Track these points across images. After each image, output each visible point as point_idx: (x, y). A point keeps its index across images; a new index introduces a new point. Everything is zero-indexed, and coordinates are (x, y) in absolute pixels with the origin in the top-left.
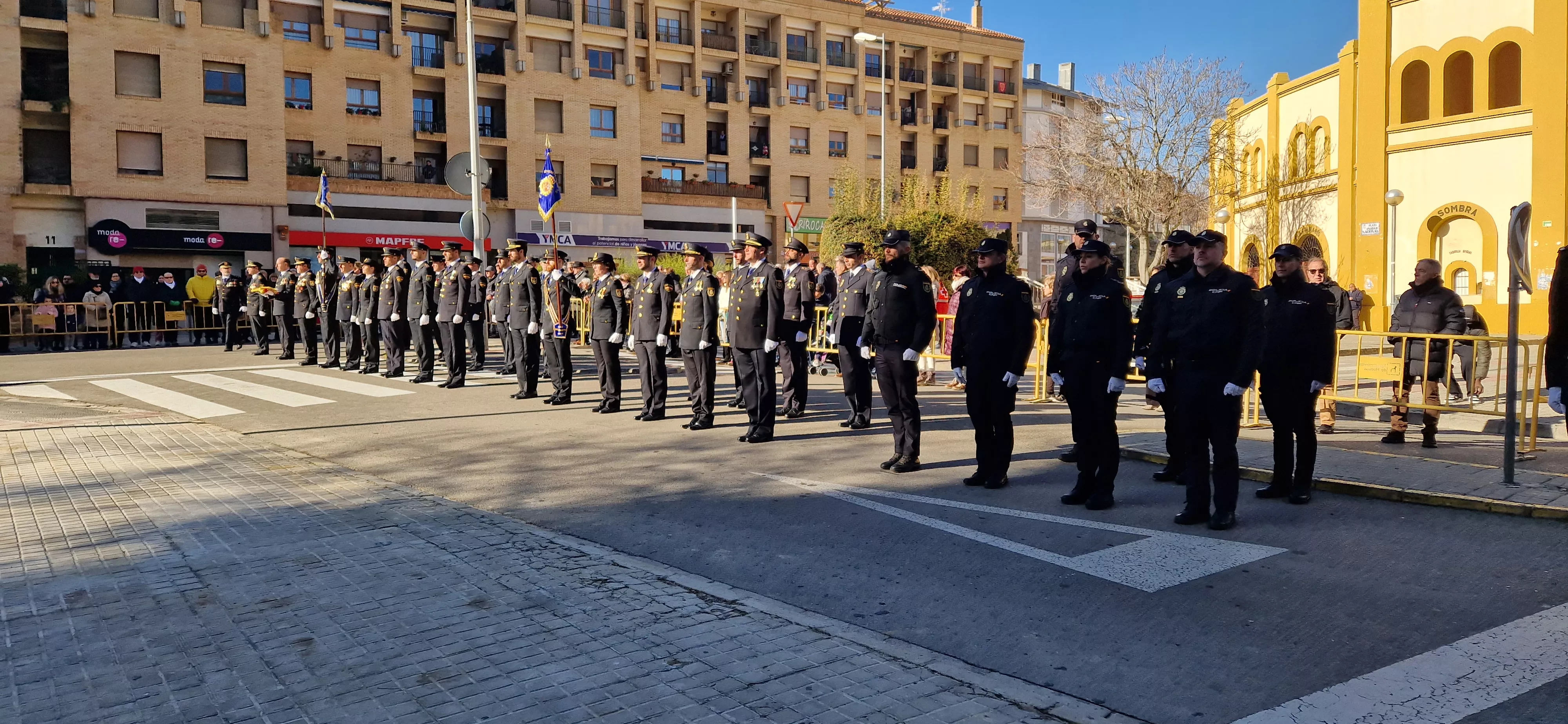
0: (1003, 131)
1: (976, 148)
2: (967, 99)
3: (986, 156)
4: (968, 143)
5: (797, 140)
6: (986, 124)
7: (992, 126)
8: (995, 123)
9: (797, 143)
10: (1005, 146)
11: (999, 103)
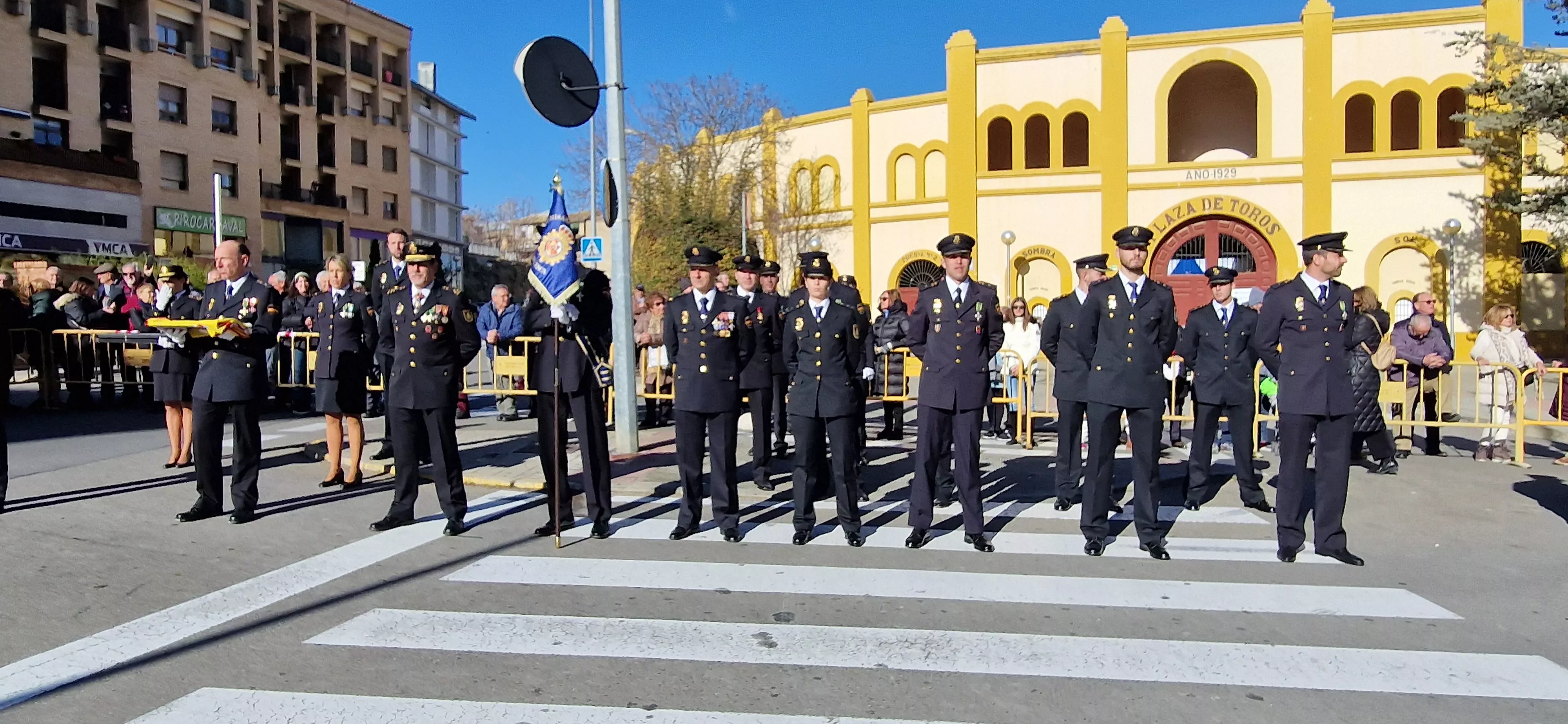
0: (390, 129)
1: (364, 144)
2: (355, 84)
3: (375, 155)
4: (357, 136)
5: (166, 102)
6: (375, 117)
7: (381, 120)
8: (384, 117)
9: (167, 107)
10: (394, 146)
11: (387, 95)
